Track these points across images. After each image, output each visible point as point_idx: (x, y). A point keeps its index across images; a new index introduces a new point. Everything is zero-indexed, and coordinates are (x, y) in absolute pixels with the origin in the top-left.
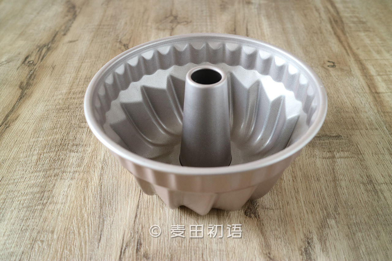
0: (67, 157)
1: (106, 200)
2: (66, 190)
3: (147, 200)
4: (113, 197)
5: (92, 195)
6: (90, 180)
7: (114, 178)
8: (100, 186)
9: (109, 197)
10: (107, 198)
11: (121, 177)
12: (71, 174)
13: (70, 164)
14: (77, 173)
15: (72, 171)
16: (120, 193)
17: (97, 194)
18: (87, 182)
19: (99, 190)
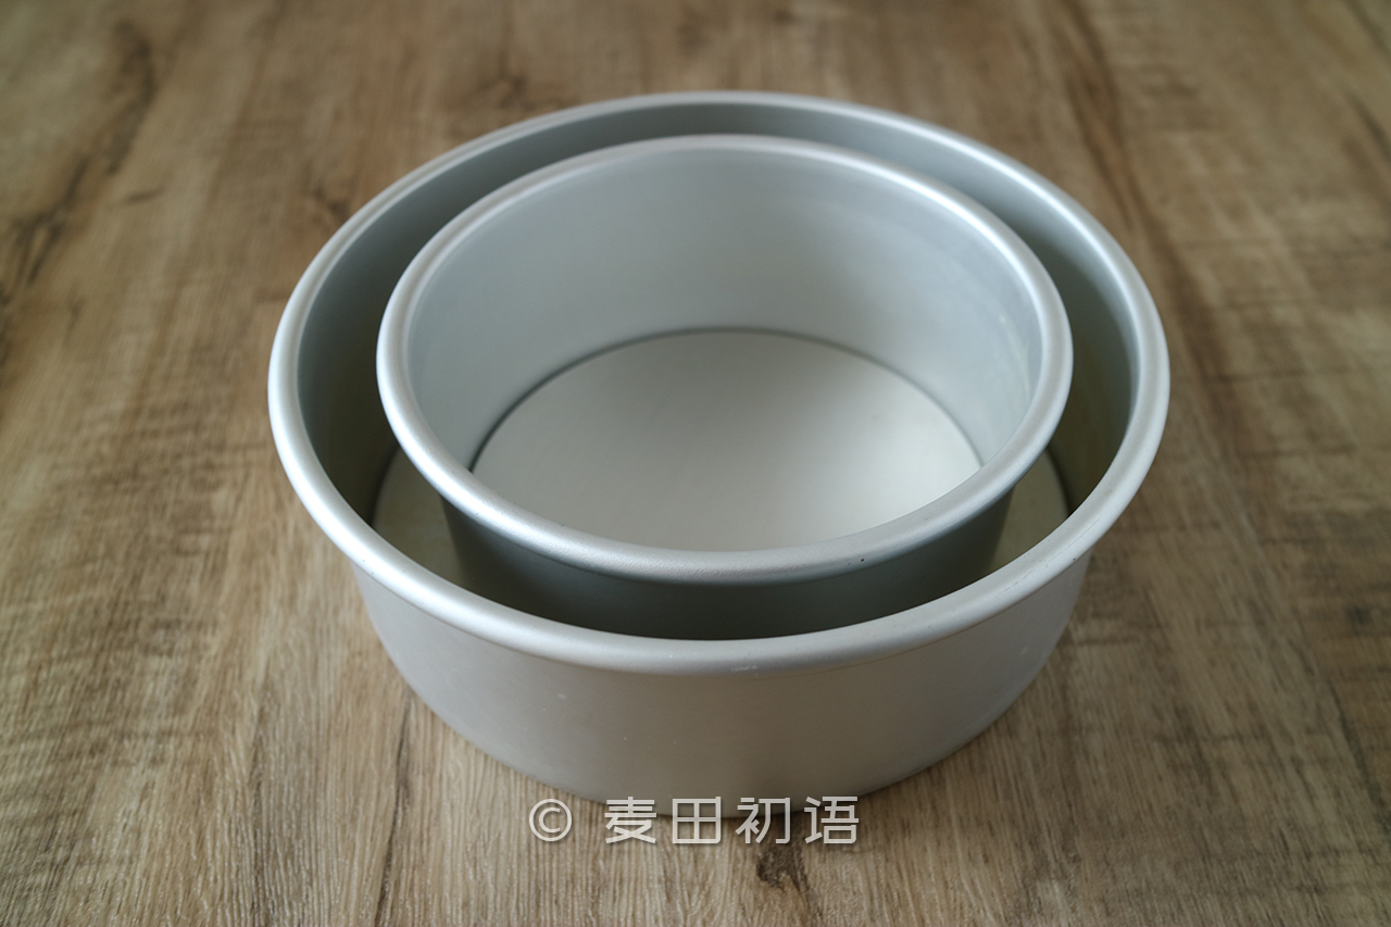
0: (134, 677)
1: (275, 840)
2: (133, 806)
3: (421, 835)
4: (299, 827)
5: (226, 825)
6: (217, 768)
7: (304, 754)
8: (255, 786)
9: (285, 826)
10: (281, 834)
11: (328, 749)
12: (151, 742)
13: (144, 704)
14: (172, 739)
15: (154, 729)
16: (326, 809)
17: (246, 817)
18: (207, 775)
19: (250, 802)
